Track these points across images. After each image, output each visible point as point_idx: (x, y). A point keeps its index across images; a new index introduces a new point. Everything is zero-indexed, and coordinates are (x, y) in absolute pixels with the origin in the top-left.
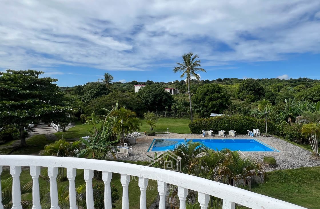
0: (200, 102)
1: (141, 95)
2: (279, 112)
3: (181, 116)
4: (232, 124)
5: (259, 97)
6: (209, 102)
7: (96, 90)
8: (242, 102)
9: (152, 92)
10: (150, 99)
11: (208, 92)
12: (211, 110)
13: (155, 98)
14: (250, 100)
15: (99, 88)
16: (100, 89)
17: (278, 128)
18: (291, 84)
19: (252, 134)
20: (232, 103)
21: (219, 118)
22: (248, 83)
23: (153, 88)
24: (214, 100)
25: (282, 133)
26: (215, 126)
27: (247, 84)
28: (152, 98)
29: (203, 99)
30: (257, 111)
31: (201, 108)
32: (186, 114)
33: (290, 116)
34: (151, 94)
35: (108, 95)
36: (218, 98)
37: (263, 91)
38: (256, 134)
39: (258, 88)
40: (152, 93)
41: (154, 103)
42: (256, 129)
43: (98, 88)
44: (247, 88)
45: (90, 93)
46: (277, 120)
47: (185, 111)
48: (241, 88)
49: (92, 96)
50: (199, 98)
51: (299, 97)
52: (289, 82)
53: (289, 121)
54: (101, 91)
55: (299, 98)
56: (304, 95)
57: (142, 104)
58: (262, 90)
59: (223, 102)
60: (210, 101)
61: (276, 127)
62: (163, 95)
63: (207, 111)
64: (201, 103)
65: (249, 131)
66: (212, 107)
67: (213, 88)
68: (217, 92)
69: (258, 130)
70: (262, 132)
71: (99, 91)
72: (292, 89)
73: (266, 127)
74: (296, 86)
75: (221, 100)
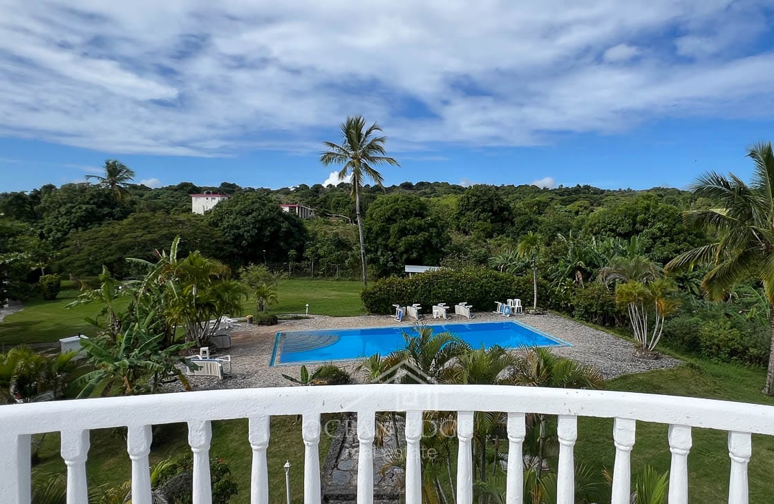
0: (376, 239)
1: (221, 220)
2: (556, 261)
3: (329, 273)
4: (462, 288)
5: (503, 226)
6: (399, 239)
7: (84, 207)
8: (467, 237)
9: (251, 213)
10: (248, 233)
11: (395, 214)
12: (405, 256)
13: (260, 229)
14: (482, 234)
15: (92, 202)
16: (94, 203)
17: (557, 295)
18: (561, 198)
19: (507, 310)
20: (451, 239)
21: (433, 276)
22: (478, 193)
23: (253, 203)
24: (411, 235)
25: (566, 304)
26: (423, 294)
27: (476, 196)
28: (253, 228)
29: (384, 231)
30: (507, 258)
31: (379, 253)
32: (342, 269)
33: (579, 268)
34: (249, 218)
35: (125, 221)
36: (420, 229)
37: (510, 213)
38: (513, 309)
39: (498, 207)
40: (250, 216)
41: (257, 242)
42: (513, 298)
43: (90, 199)
44: (475, 205)
45: (65, 214)
46: (552, 276)
47: (340, 260)
48: (462, 206)
49: (71, 223)
50: (375, 228)
51: (590, 226)
52: (556, 193)
53: (578, 279)
54: (100, 210)
55: (590, 229)
56: (599, 223)
57: (226, 243)
58: (508, 211)
59: (431, 237)
60: (402, 237)
61: (554, 291)
62: (283, 222)
63: (395, 261)
64: (380, 240)
65: (500, 304)
66: (406, 251)
67: (408, 205)
68: (417, 215)
69: (517, 301)
70: (526, 304)
71: (92, 209)
72: (564, 208)
73: (535, 294)
74: (571, 202)
75: (427, 234)
